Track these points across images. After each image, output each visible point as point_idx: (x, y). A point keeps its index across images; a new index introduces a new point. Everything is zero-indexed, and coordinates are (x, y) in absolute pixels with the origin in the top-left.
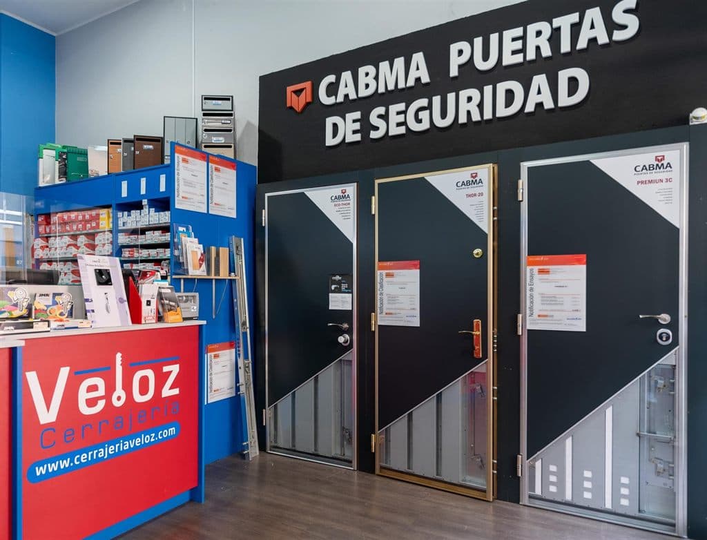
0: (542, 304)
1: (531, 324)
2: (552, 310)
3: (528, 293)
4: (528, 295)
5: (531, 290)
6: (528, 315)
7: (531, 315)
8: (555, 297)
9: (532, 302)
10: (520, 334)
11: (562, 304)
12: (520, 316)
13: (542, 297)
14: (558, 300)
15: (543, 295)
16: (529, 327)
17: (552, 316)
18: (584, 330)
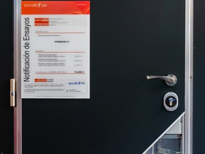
0: (40, 65)
1: (26, 91)
2: (51, 73)
3: (23, 50)
4: (23, 53)
5: (27, 45)
6: (22, 80)
7: (27, 79)
8: (55, 56)
9: (27, 63)
10: (14, 105)
11: (63, 65)
12: (13, 81)
13: (40, 56)
14: (59, 59)
15: (40, 53)
16: (24, 95)
17: (52, 80)
18: (88, 97)
